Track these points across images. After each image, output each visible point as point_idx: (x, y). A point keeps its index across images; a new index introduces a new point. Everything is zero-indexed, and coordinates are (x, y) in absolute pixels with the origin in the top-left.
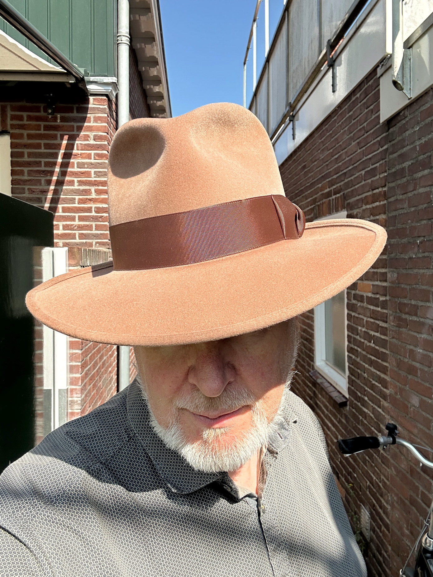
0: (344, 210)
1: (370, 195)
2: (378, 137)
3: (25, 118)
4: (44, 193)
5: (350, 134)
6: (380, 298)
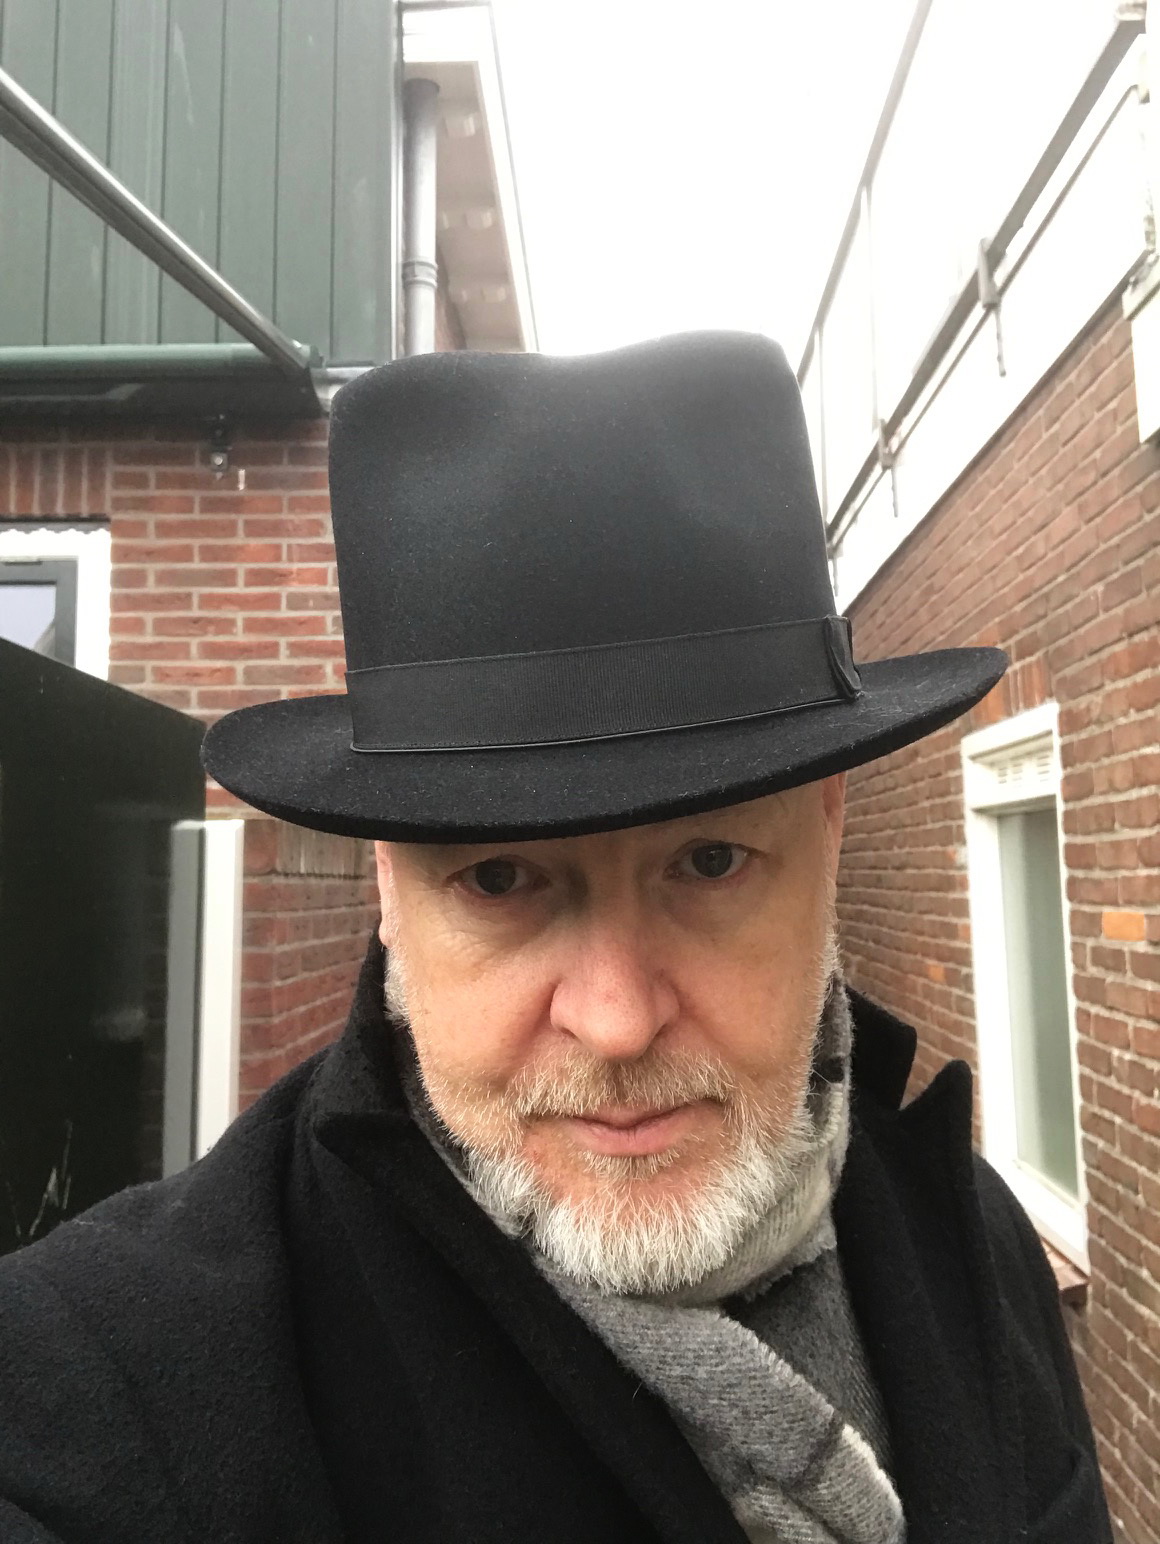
0: (1048, 700)
1: (1124, 651)
2: (1137, 483)
3: (153, 482)
4: (195, 678)
5: (1054, 485)
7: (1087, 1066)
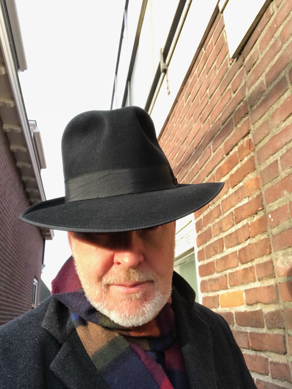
1: (225, 163)
2: (228, 85)
5: (190, 120)
6: (263, 310)
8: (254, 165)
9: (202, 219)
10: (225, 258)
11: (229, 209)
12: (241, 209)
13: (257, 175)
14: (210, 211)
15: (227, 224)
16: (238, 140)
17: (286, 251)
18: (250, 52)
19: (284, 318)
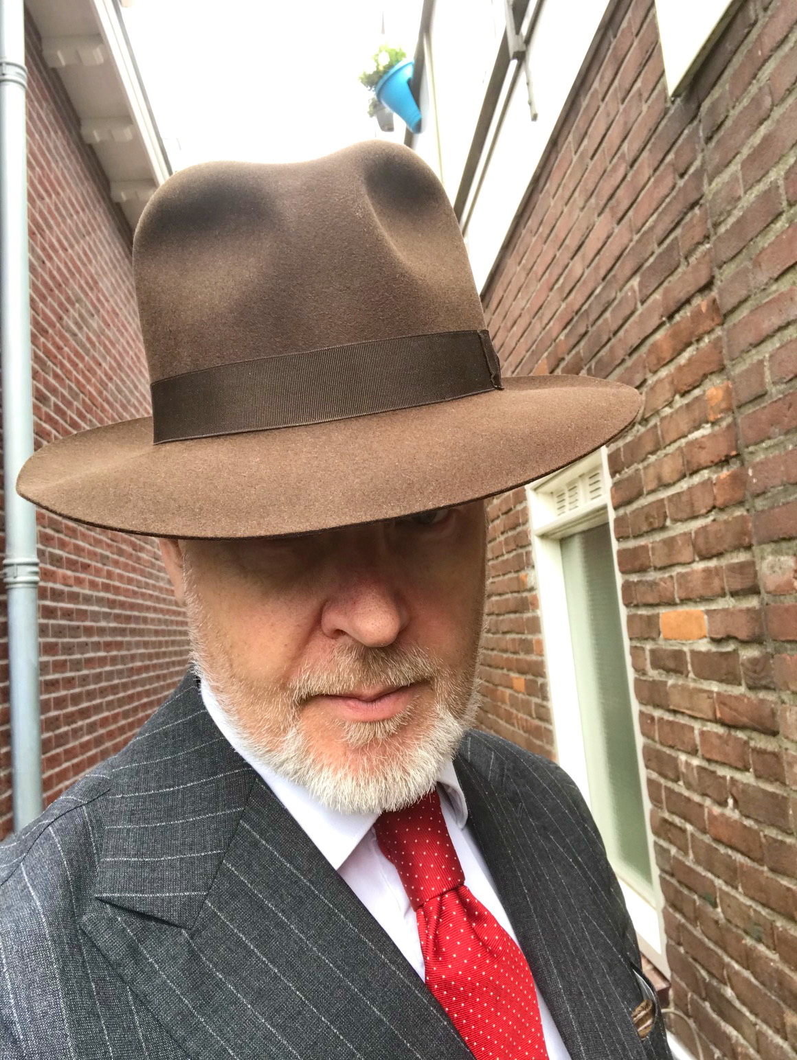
1: (665, 336)
2: (669, 152)
6: (740, 652)
7: (654, 770)
8: (721, 360)
9: (622, 450)
10: (670, 543)
11: (675, 441)
12: (698, 446)
13: (728, 379)
14: (639, 434)
15: (672, 472)
16: (693, 292)
17: (778, 545)
18: (713, 92)
19: (773, 669)
